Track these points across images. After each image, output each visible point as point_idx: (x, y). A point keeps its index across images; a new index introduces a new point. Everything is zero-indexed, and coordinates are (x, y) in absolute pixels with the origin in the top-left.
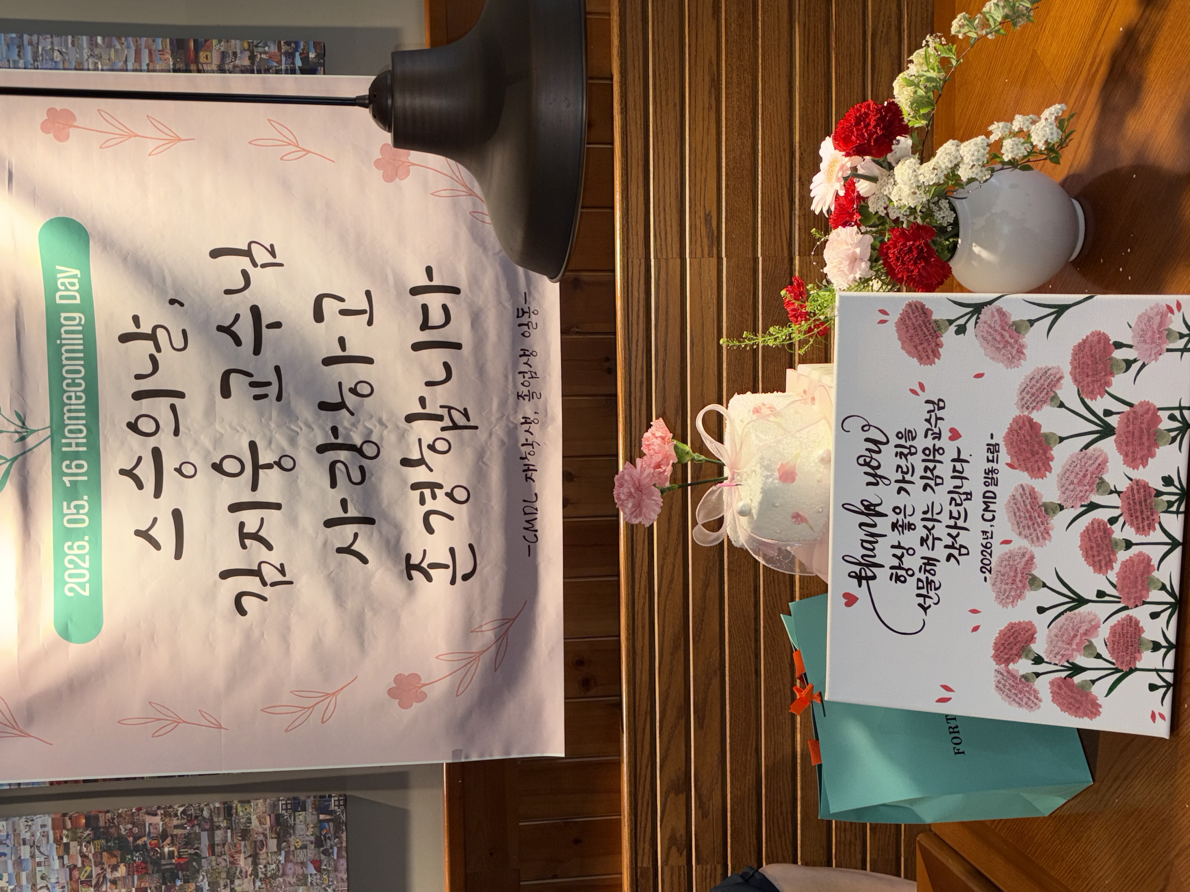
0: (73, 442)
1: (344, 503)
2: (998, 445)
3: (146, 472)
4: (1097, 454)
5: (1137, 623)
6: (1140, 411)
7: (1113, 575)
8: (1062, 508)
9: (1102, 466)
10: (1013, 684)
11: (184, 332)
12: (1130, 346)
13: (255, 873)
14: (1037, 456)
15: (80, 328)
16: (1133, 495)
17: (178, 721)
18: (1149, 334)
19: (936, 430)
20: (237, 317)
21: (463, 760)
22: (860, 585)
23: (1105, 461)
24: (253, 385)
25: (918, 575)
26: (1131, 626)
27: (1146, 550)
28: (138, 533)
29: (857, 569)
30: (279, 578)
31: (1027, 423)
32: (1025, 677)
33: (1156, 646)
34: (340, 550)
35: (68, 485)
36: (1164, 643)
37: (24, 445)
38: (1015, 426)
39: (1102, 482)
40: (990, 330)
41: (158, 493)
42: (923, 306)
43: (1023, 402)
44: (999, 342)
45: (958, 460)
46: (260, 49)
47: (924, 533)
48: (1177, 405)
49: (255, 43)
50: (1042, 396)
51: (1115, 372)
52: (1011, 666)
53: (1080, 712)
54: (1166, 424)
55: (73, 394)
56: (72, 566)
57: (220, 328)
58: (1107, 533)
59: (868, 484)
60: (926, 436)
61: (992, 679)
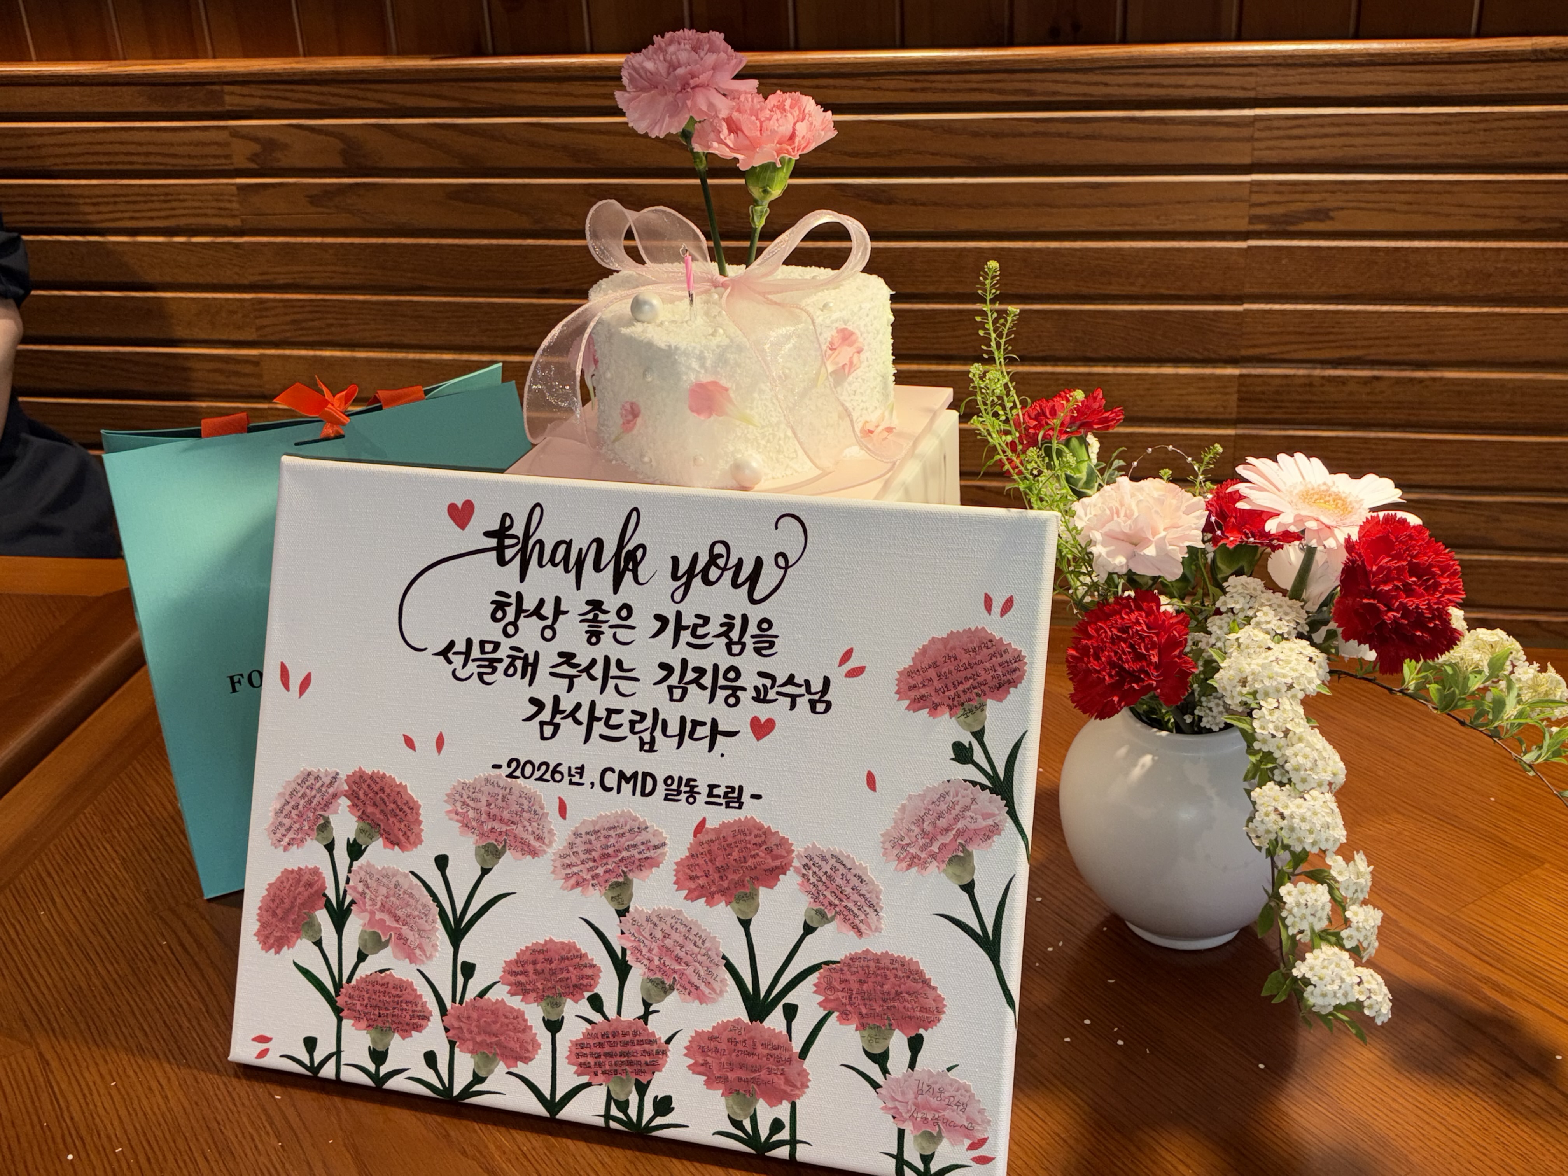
2: (740, 807)
4: (716, 986)
5: (418, 1028)
6: (792, 1071)
7: (499, 993)
8: (622, 913)
9: (693, 991)
10: (315, 802)
12: (912, 1065)
14: (717, 876)
16: (641, 1043)
18: (934, 1102)
19: (771, 695)
22: (488, 534)
23: (702, 999)
25: (506, 644)
26: (412, 1017)
27: (543, 1055)
29: (518, 530)
31: (778, 863)
32: (325, 826)
33: (379, 1057)
36: (384, 1070)
38: (772, 842)
39: (666, 990)
40: (958, 808)
43: (817, 860)
44: (934, 824)
45: (715, 731)
47: (583, 660)
48: (798, 1138)
50: (827, 893)
51: (866, 1033)
52: (344, 802)
53: (267, 917)
54: (766, 1112)
58: (574, 990)
59: (675, 560)
60: (761, 674)
61: (323, 766)
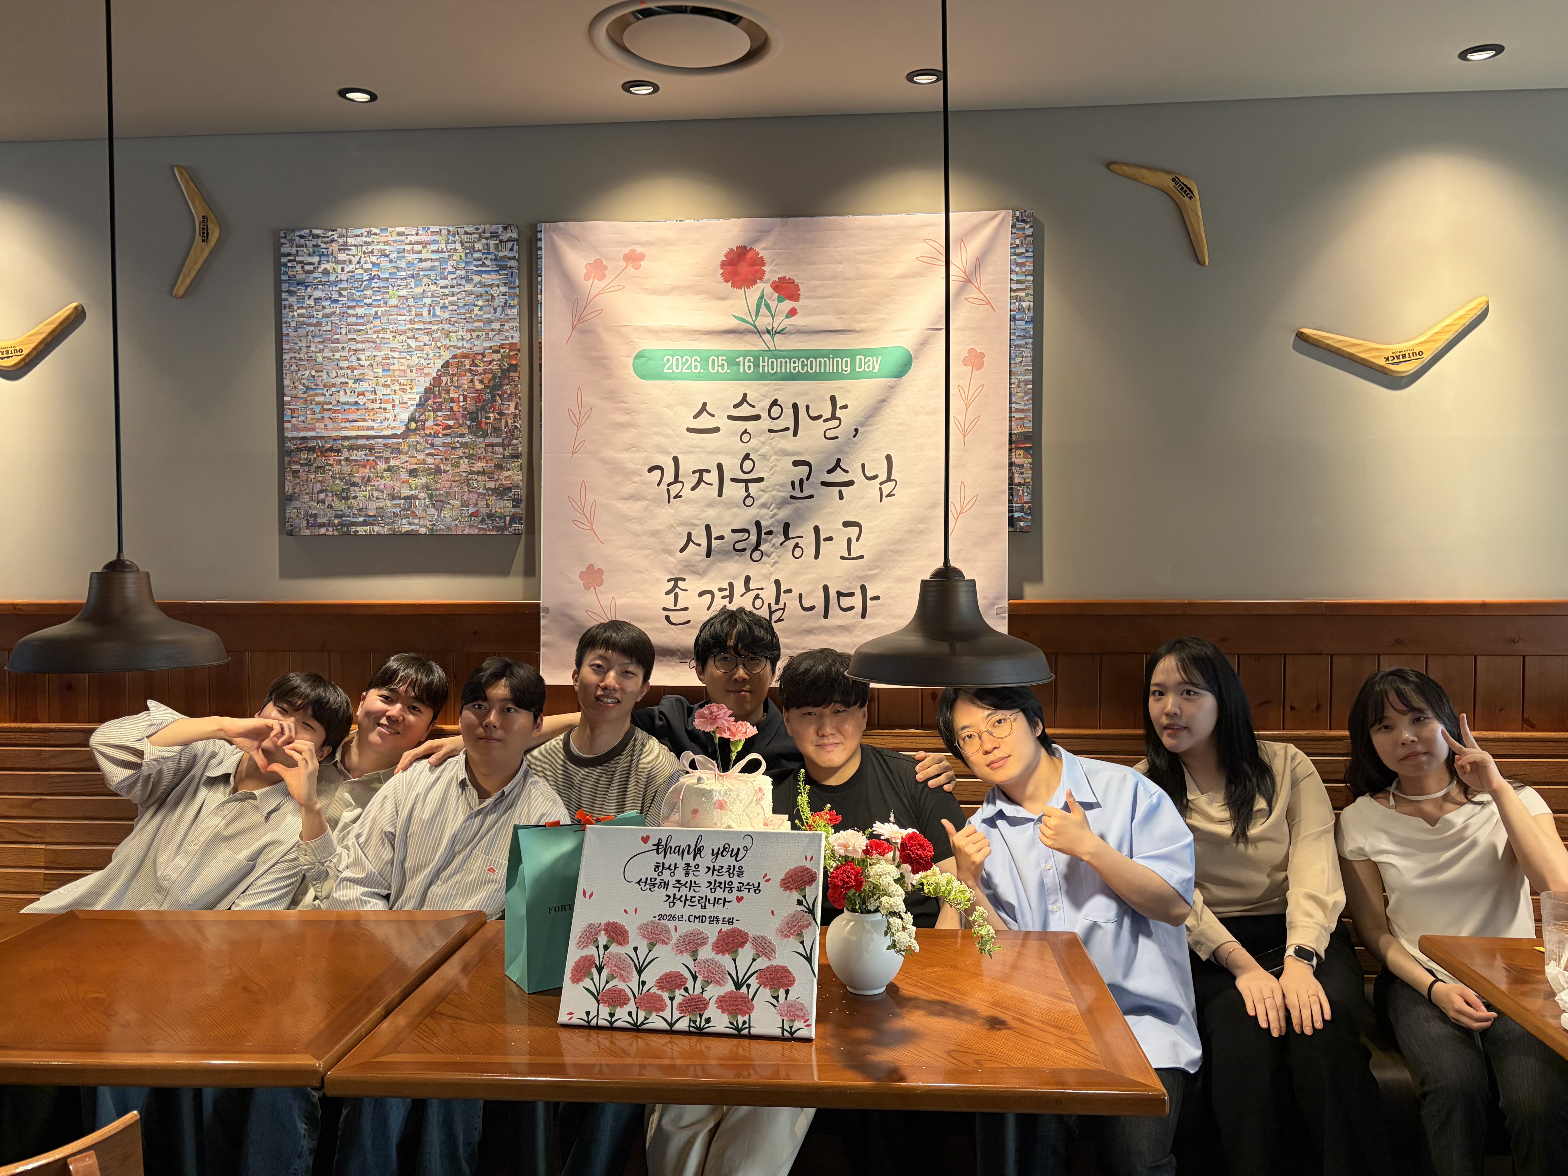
0: (766, 364)
1: (721, 538)
2: (733, 924)
3: (745, 410)
4: (725, 980)
5: (626, 1004)
6: (749, 1005)
7: (654, 990)
8: (695, 960)
9: (718, 983)
10: (593, 933)
11: (837, 438)
12: (786, 999)
13: (472, 472)
14: (725, 946)
15: (840, 371)
16: (701, 1001)
17: (579, 426)
18: (793, 1009)
19: (742, 889)
20: (847, 472)
21: (541, 614)
22: (654, 845)
23: (720, 985)
24: (801, 481)
25: (659, 879)
26: (624, 1001)
27: (669, 1008)
28: (705, 404)
29: (664, 843)
30: (673, 494)
31: (744, 940)
32: (596, 940)
33: (612, 1015)
34: (689, 534)
35: (737, 360)
36: (613, 1019)
37: (764, 333)
38: (742, 934)
39: (708, 983)
40: (798, 919)
41: (730, 418)
42: (814, 881)
43: (756, 938)
44: (792, 924)
45: (725, 901)
46: (1025, 490)
47: (683, 882)
48: (751, 1026)
49: (1030, 487)
50: (760, 948)
51: (772, 990)
52: (603, 932)
53: (574, 972)
54: (741, 1019)
55: (797, 365)
56: (684, 361)
57: (839, 460)
58: (679, 987)
59: (713, 850)
60: (739, 883)
61: (596, 921)
